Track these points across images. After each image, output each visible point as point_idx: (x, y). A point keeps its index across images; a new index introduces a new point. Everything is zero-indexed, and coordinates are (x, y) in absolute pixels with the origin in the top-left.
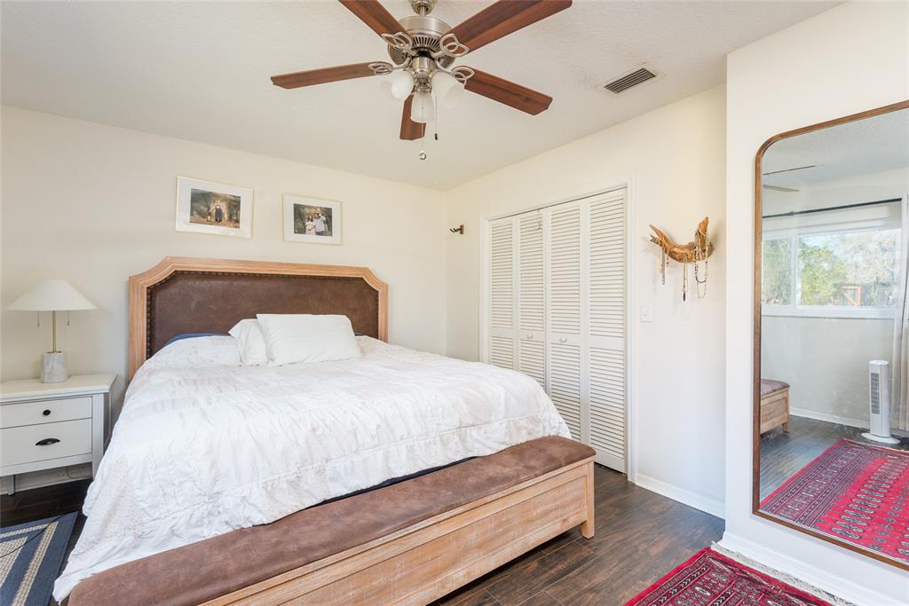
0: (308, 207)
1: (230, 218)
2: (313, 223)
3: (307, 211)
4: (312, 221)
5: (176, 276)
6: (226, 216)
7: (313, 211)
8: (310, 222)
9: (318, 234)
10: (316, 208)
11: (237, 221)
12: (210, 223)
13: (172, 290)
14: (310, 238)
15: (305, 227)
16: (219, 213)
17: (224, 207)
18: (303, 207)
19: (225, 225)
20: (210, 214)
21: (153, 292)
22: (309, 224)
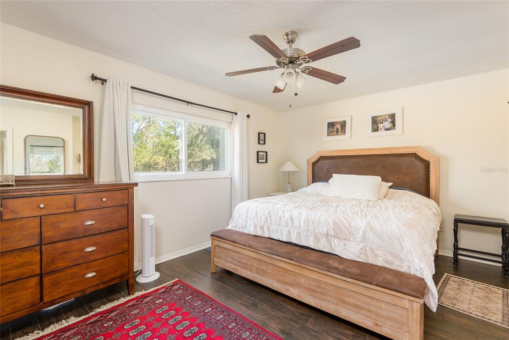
0: (379, 116)
1: (342, 131)
2: (383, 125)
3: (379, 118)
4: (382, 123)
5: (321, 158)
6: (340, 131)
7: (383, 117)
8: (381, 124)
9: (386, 130)
10: (385, 116)
11: (345, 132)
12: (334, 135)
13: (319, 164)
14: (381, 133)
15: (378, 128)
16: (337, 129)
17: (339, 126)
18: (377, 117)
19: (340, 135)
20: (334, 131)
21: (314, 164)
22: (380, 126)
